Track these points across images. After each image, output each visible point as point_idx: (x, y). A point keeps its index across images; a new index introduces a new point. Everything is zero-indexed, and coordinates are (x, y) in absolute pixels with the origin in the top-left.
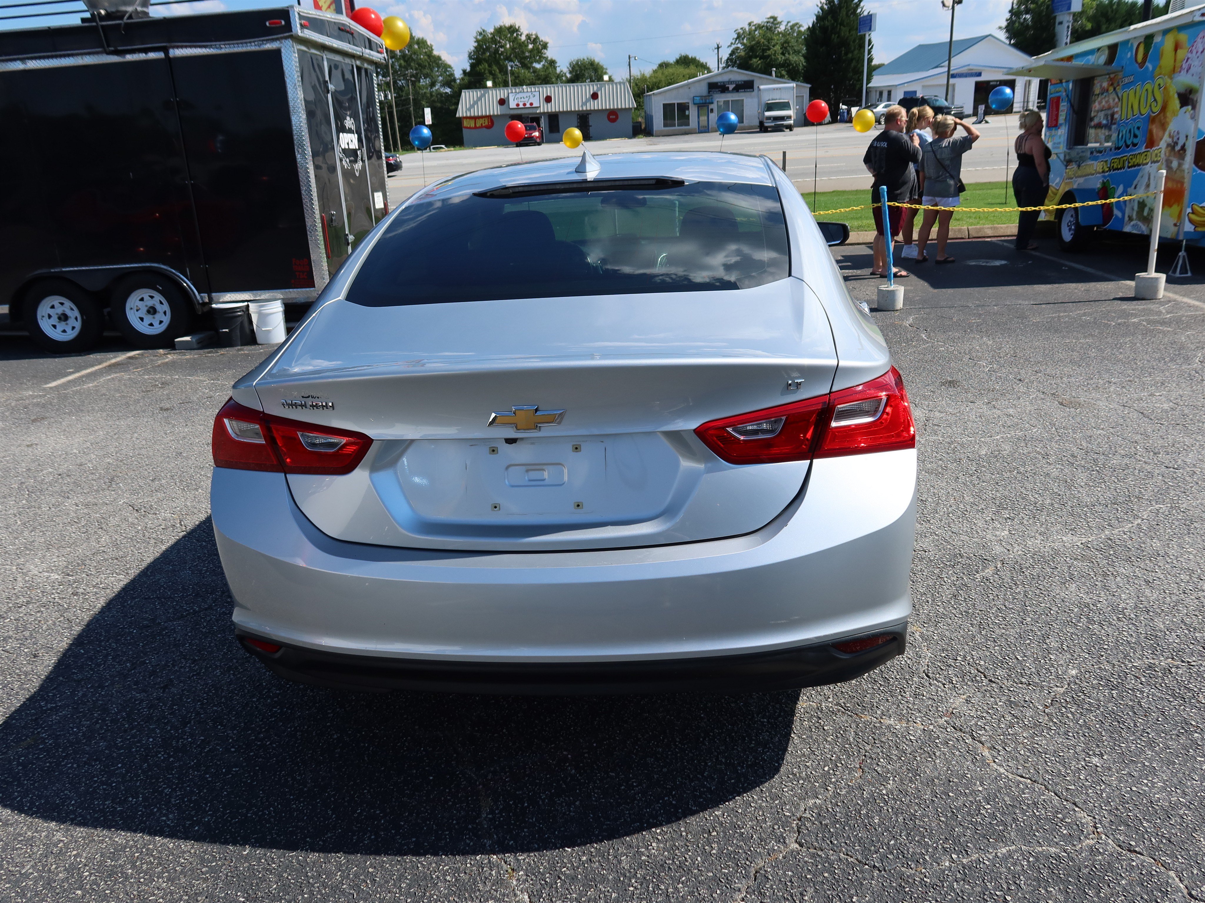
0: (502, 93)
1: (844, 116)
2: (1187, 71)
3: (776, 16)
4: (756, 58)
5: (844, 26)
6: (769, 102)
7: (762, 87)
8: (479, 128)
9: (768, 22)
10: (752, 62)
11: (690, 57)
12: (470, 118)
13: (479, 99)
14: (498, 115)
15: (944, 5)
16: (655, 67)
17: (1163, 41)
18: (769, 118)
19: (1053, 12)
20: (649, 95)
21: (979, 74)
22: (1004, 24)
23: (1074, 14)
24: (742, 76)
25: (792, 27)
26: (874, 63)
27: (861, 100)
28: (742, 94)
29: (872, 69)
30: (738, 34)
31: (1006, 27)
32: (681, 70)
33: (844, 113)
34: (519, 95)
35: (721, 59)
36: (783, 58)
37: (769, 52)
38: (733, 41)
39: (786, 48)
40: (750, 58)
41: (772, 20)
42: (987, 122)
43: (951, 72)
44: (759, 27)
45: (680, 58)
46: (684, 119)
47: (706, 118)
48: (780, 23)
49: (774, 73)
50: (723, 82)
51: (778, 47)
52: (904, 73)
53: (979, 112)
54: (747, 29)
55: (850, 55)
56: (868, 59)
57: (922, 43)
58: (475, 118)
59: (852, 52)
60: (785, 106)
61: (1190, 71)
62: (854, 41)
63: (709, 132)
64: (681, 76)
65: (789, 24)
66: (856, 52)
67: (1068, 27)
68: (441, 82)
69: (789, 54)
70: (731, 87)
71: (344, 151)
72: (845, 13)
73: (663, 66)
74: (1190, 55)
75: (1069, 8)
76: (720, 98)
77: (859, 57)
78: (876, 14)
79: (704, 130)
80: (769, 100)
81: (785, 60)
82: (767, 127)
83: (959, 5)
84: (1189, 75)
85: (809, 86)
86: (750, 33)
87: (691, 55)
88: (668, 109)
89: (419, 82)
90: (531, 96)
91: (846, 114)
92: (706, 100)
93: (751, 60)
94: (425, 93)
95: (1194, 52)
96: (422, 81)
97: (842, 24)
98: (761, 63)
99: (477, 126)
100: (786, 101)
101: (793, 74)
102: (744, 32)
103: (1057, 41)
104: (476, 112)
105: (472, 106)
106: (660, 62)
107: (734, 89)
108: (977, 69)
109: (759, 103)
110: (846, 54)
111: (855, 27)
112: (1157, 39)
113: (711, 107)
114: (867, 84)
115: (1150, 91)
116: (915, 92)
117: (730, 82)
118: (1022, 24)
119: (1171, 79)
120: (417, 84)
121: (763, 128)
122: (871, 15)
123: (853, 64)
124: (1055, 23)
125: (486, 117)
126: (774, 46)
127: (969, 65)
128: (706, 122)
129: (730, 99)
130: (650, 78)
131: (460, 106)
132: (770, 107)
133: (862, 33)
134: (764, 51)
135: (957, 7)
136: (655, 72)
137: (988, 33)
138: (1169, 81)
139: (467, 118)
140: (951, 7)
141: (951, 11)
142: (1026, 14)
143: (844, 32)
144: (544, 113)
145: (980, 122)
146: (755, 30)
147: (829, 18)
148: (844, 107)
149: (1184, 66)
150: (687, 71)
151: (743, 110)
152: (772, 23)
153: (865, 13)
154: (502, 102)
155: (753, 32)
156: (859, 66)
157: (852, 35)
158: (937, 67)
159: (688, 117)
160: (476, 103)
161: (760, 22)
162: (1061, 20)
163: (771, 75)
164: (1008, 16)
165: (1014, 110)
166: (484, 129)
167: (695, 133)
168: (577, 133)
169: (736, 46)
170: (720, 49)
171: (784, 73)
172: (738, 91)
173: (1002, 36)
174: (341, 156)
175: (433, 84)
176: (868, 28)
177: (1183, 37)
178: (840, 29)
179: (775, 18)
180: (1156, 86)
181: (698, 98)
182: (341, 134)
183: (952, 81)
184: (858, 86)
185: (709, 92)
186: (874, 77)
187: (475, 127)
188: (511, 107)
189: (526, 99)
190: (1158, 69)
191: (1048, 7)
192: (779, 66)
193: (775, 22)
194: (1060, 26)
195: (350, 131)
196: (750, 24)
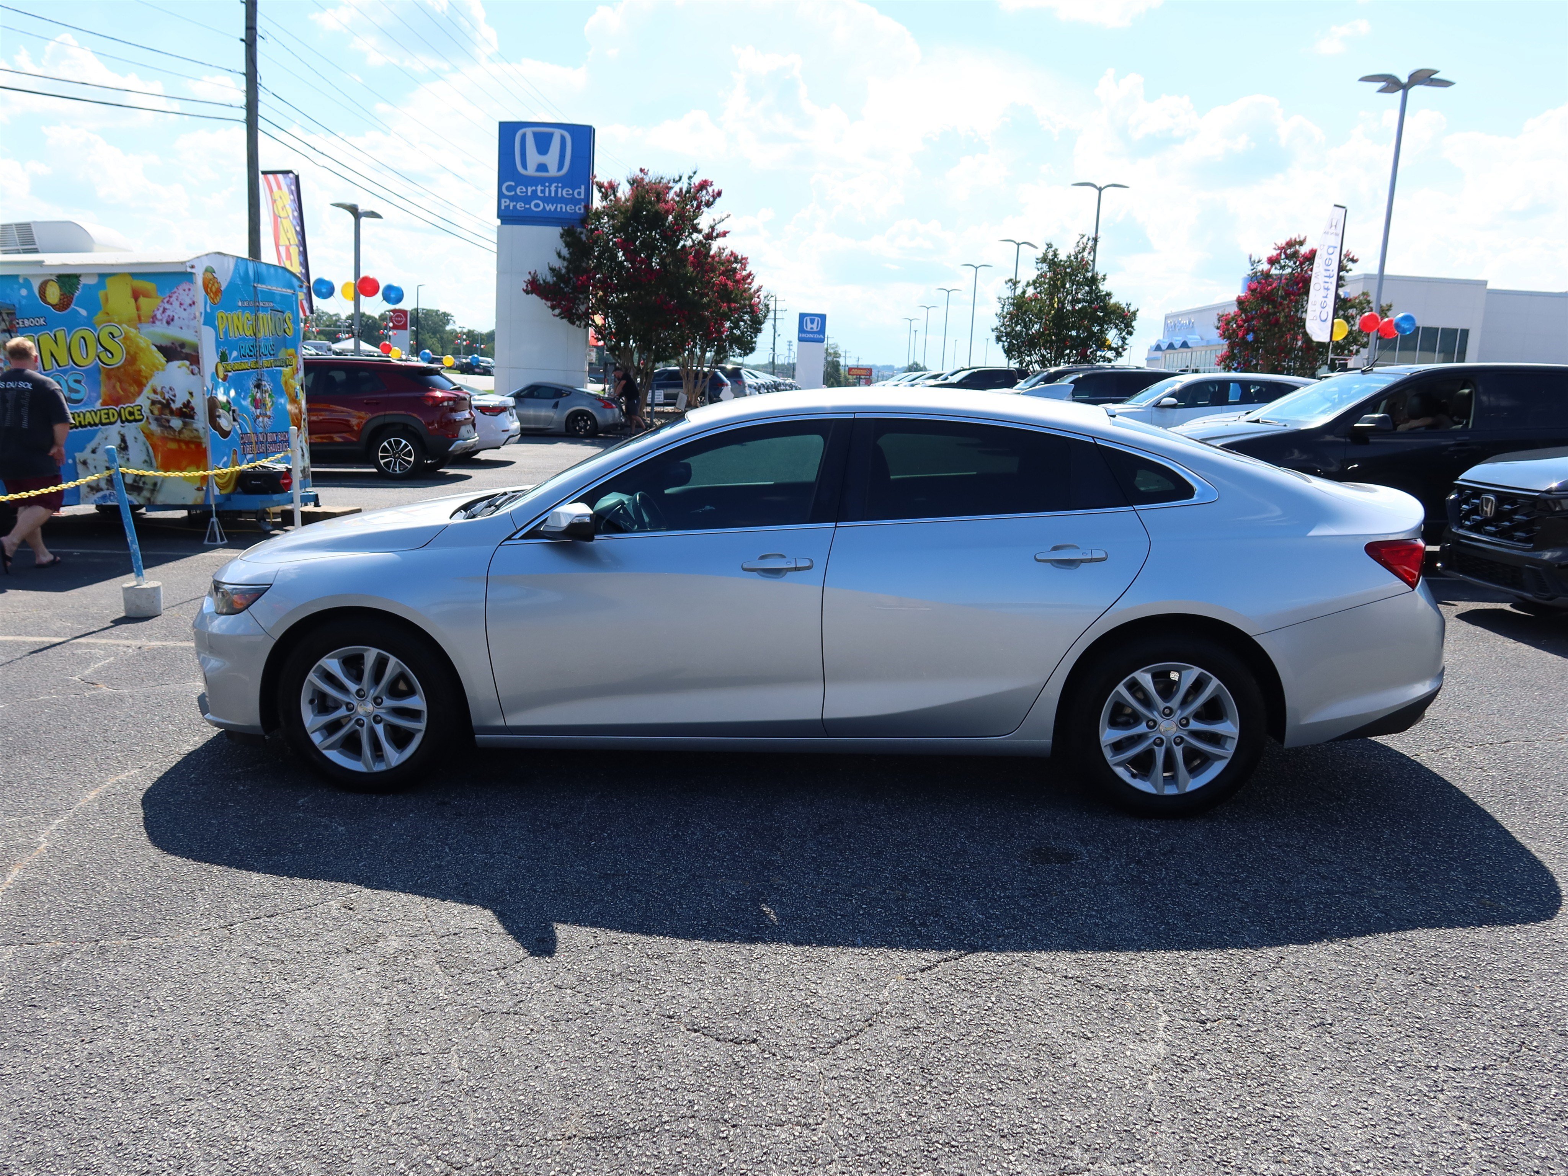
2: (168, 323)
17: (101, 287)
61: (175, 323)
74: (167, 306)
84: (172, 328)
95: (176, 303)
112: (87, 283)
115: (91, 339)
119: (137, 329)
138: (132, 330)
149: (159, 316)
177: (146, 285)
180: (105, 335)
190: (100, 315)
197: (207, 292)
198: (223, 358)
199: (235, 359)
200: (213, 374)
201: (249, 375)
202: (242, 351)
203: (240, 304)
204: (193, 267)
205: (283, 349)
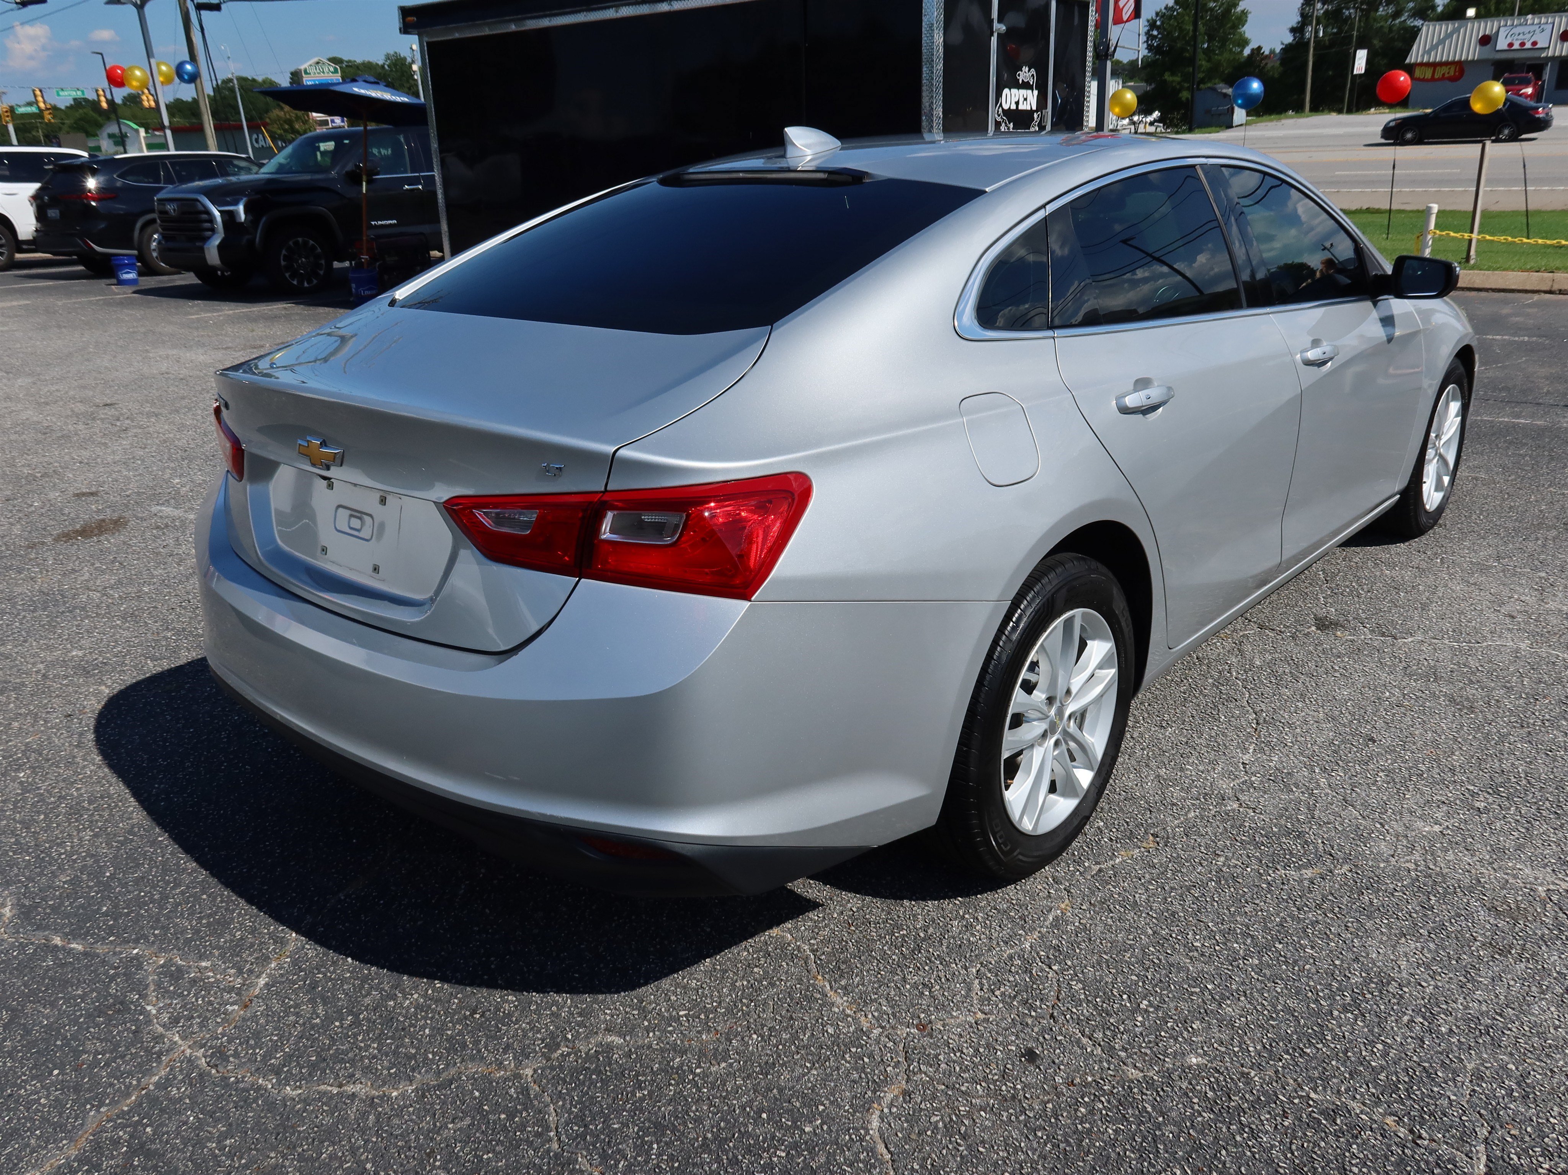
0: (1487, 27)
8: (1439, 79)
12: (1428, 65)
13: (1449, 36)
14: (1473, 61)
34: (1516, 30)
58: (1434, 65)
68: (1411, 10)
71: (1008, 113)
89: (1377, 10)
90: (1538, 31)
94: (1382, 27)
96: (1381, 9)
99: (1436, 77)
104: (1440, 55)
105: (1434, 47)
120: (1372, 14)
125: (1453, 63)
131: (1415, 47)
139: (1422, 64)
144: (1553, 58)
154: (1486, 40)
160: (1441, 42)
166: (1448, 83)
174: (999, 119)
175: (1397, 14)
182: (1006, 91)
187: (1433, 79)
188: (1498, 48)
189: (1528, 36)
195: (1026, 86)
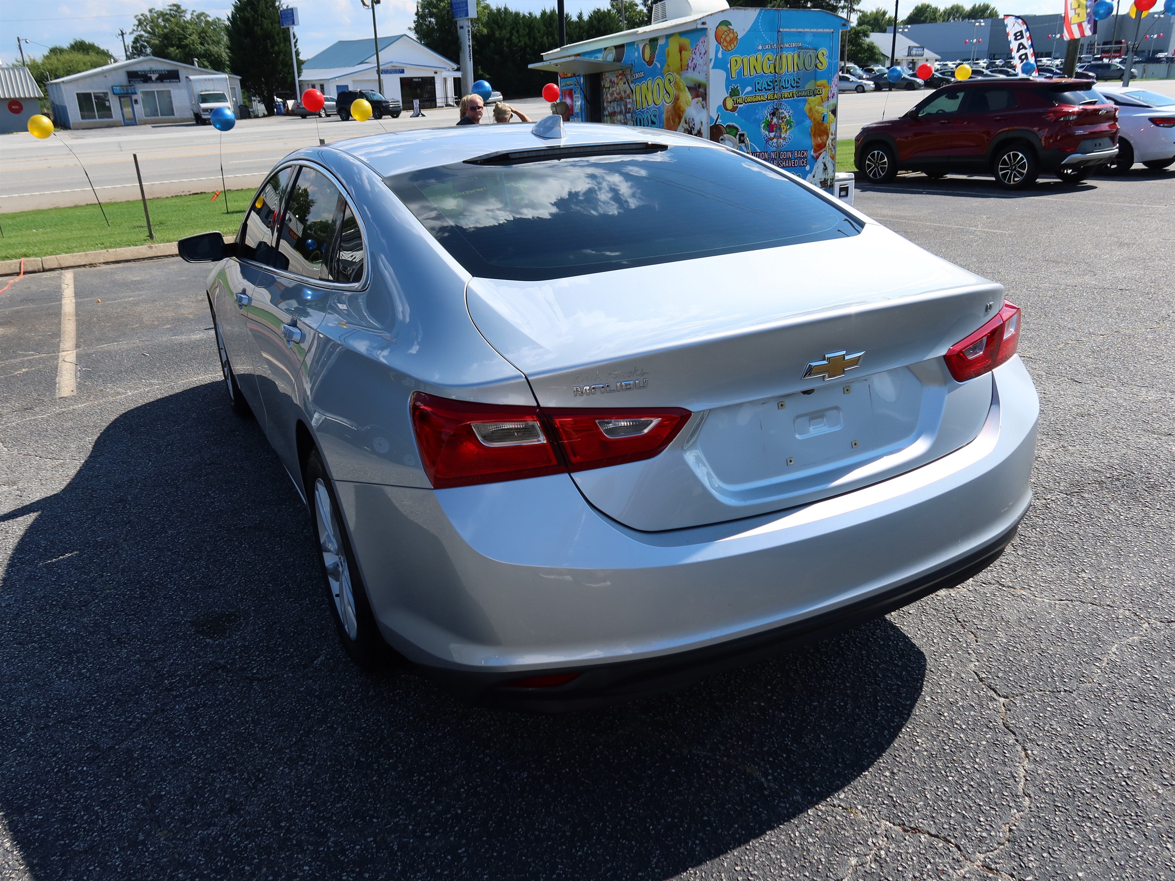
1: (280, 109)
2: (694, 69)
3: (179, 4)
4: (172, 46)
5: (265, 18)
6: (203, 93)
7: (192, 77)
9: (170, 10)
10: (169, 51)
11: (87, 43)
15: (364, 4)
16: (46, 53)
17: (666, 44)
18: (206, 110)
19: (454, 17)
20: (56, 84)
21: (402, 71)
22: (413, 25)
23: (472, 20)
24: (164, 65)
25: (199, 16)
26: (301, 57)
27: (295, 93)
28: (167, 84)
29: (300, 63)
30: (139, 20)
31: (415, 28)
32: (79, 57)
33: (280, 105)
35: (128, 46)
36: (203, 48)
37: (186, 42)
38: (135, 28)
39: (204, 38)
40: (167, 47)
41: (175, 8)
42: (423, 115)
43: (381, 68)
44: (162, 14)
45: (76, 43)
46: (104, 109)
47: (130, 110)
48: (185, 11)
49: (196, 63)
50: (144, 71)
51: (195, 37)
52: (330, 68)
53: (415, 106)
54: (149, 16)
55: (276, 48)
56: (296, 52)
57: (341, 40)
59: (278, 45)
60: (220, 98)
61: (697, 69)
62: (278, 34)
63: (136, 125)
64: (82, 64)
65: (195, 14)
66: (282, 45)
67: (469, 31)
69: (208, 44)
70: (154, 77)
72: (264, 6)
73: (55, 51)
74: (694, 56)
75: (467, 15)
76: (141, 88)
77: (286, 51)
78: (296, 9)
79: (131, 122)
80: (202, 91)
81: (206, 51)
82: (205, 120)
83: (378, 5)
84: (696, 73)
85: (240, 77)
86: (152, 21)
87: (88, 40)
88: (84, 99)
91: (282, 107)
92: (127, 90)
93: (168, 49)
95: (698, 53)
97: (263, 16)
98: (180, 52)
100: (221, 92)
101: (217, 66)
102: (145, 19)
103: (461, 43)
106: (51, 47)
107: (157, 79)
108: (400, 66)
109: (191, 94)
110: (272, 47)
111: (277, 20)
112: (661, 42)
113: (134, 97)
114: (299, 77)
115: (661, 85)
116: (347, 86)
117: (153, 72)
118: (428, 26)
119: (680, 75)
121: (199, 120)
122: (292, 9)
123: (281, 57)
124: (456, 27)
126: (190, 35)
127: (392, 62)
128: (132, 114)
129: (155, 90)
130: (42, 64)
132: (205, 99)
133: (285, 27)
134: (180, 39)
135: (376, 6)
136: (47, 57)
137: (402, 33)
138: (678, 76)
140: (370, 7)
141: (371, 10)
142: (431, 17)
143: (267, 24)
145: (417, 116)
146: (158, 18)
147: (249, 9)
148: (279, 100)
149: (690, 65)
150: (87, 58)
151: (171, 102)
152: (176, 11)
153: (285, 7)
155: (155, 20)
156: (287, 59)
157: (275, 28)
158: (362, 63)
159: (109, 109)
161: (161, 9)
162: (462, 25)
163: (193, 64)
164: (415, 18)
165: (438, 105)
167: (122, 126)
168: (46, 121)
169: (138, 33)
170: (125, 36)
171: (206, 63)
172: (162, 81)
173: (413, 35)
176: (291, 22)
177: (685, 41)
178: (262, 20)
179: (178, 7)
180: (667, 82)
181: (118, 88)
183: (382, 76)
184: (289, 80)
185: (129, 82)
186: (304, 71)
190: (666, 67)
191: (448, 11)
192: (200, 56)
193: (179, 10)
194: (461, 30)
196: (150, 11)
197: (719, 43)
198: (734, 93)
199: (747, 93)
200: (719, 108)
201: (764, 106)
202: (758, 86)
203: (760, 48)
204: (704, 23)
205: (813, 81)
